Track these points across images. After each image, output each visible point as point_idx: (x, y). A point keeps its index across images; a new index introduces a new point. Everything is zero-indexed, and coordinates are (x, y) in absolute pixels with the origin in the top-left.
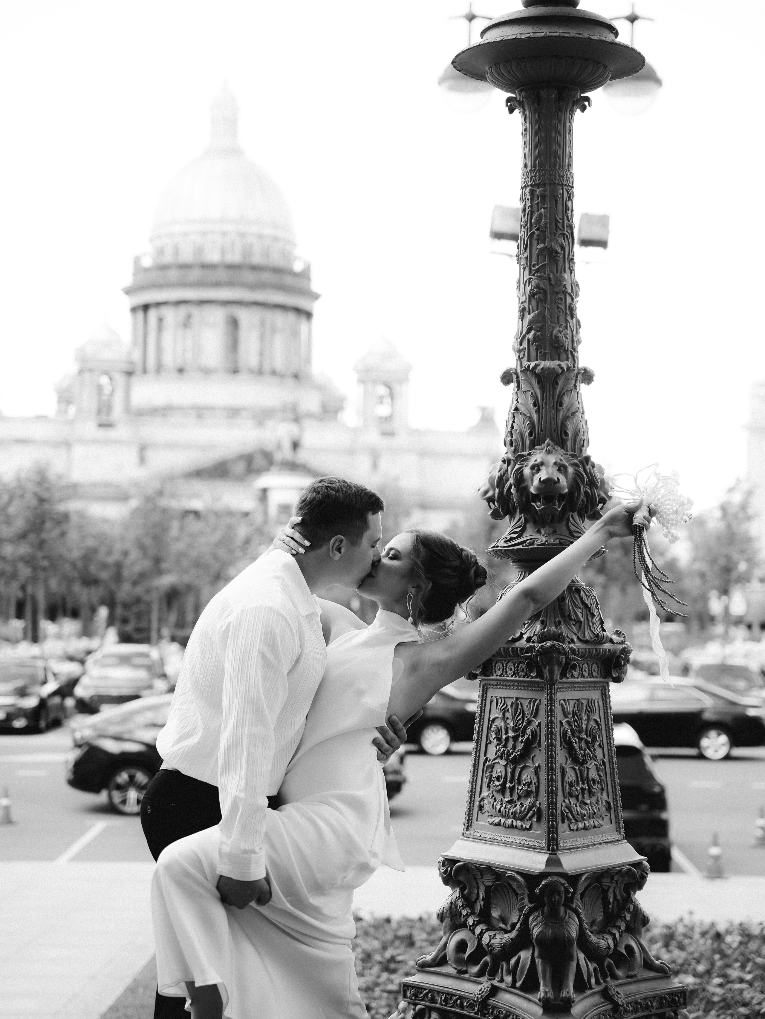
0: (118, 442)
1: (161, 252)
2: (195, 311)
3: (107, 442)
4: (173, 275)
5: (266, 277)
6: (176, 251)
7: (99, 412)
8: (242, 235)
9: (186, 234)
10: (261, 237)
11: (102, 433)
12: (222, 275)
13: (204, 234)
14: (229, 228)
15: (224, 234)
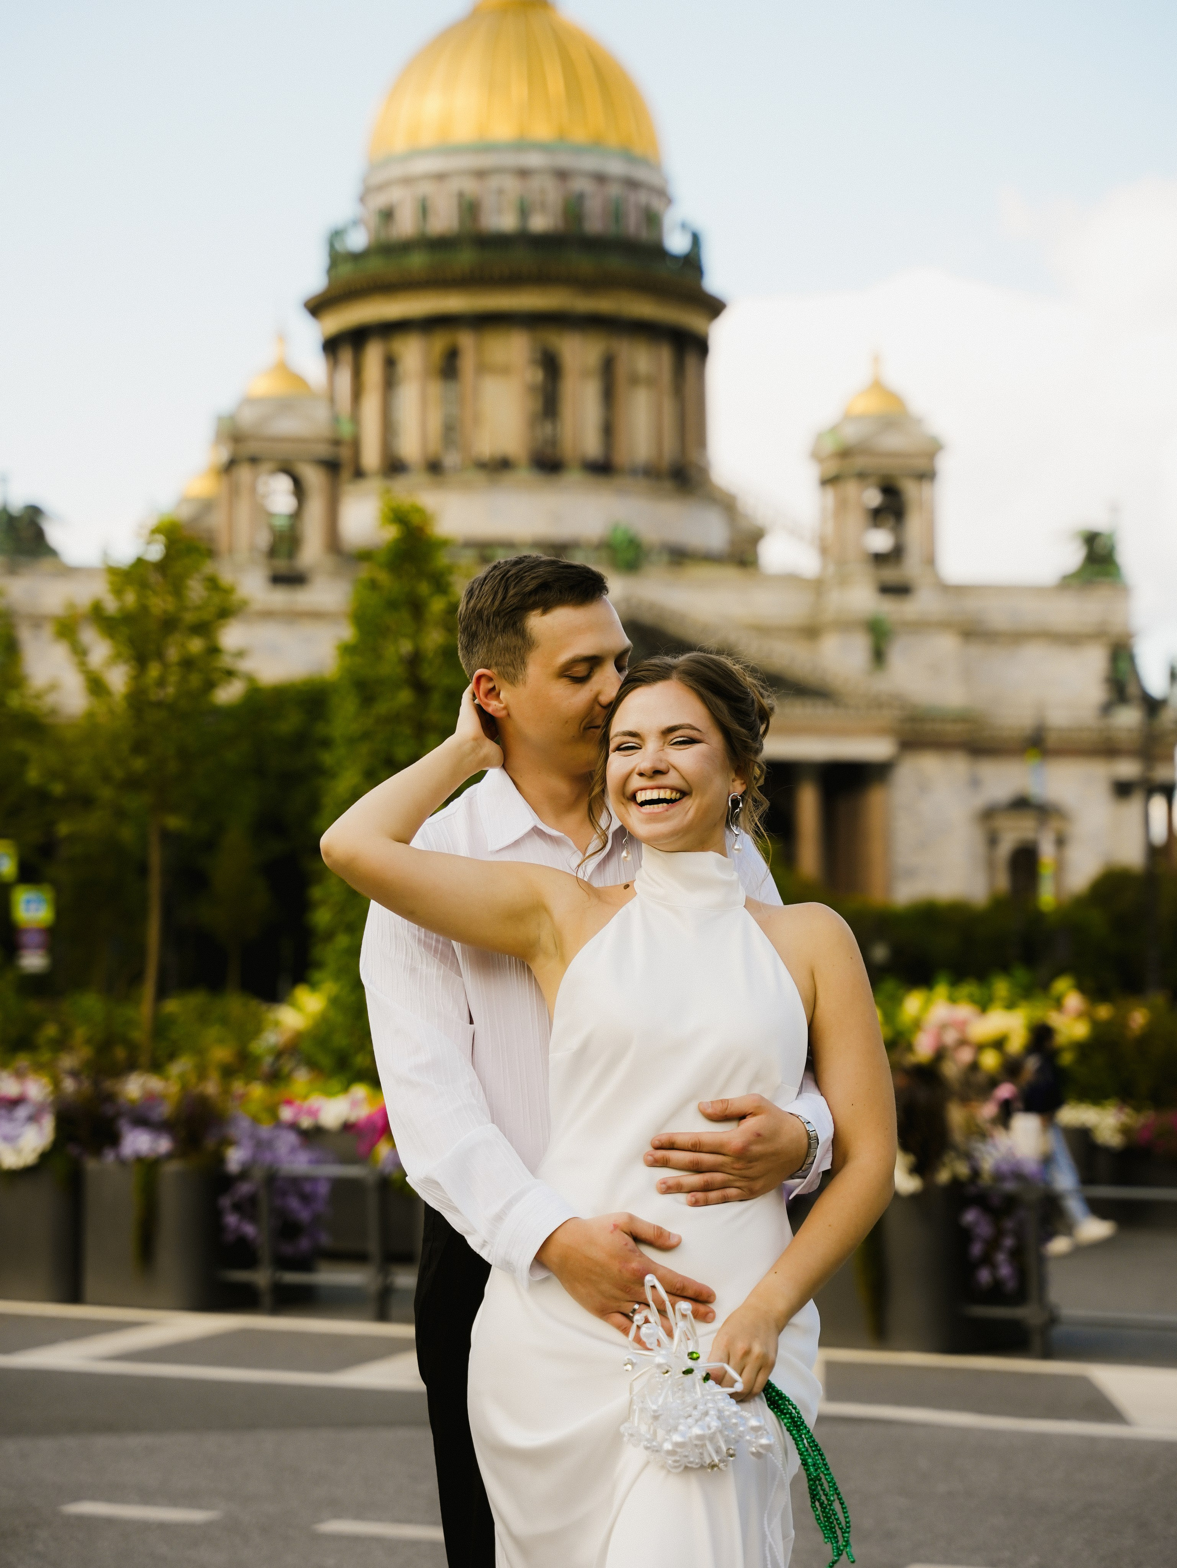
0: (316, 615)
1: (388, 215)
2: (466, 341)
3: (293, 616)
4: (417, 261)
5: (615, 263)
6: (424, 209)
7: (272, 552)
8: (562, 175)
9: (440, 177)
10: (601, 178)
11: (280, 598)
12: (522, 259)
13: (481, 174)
14: (534, 160)
15: (523, 173)
